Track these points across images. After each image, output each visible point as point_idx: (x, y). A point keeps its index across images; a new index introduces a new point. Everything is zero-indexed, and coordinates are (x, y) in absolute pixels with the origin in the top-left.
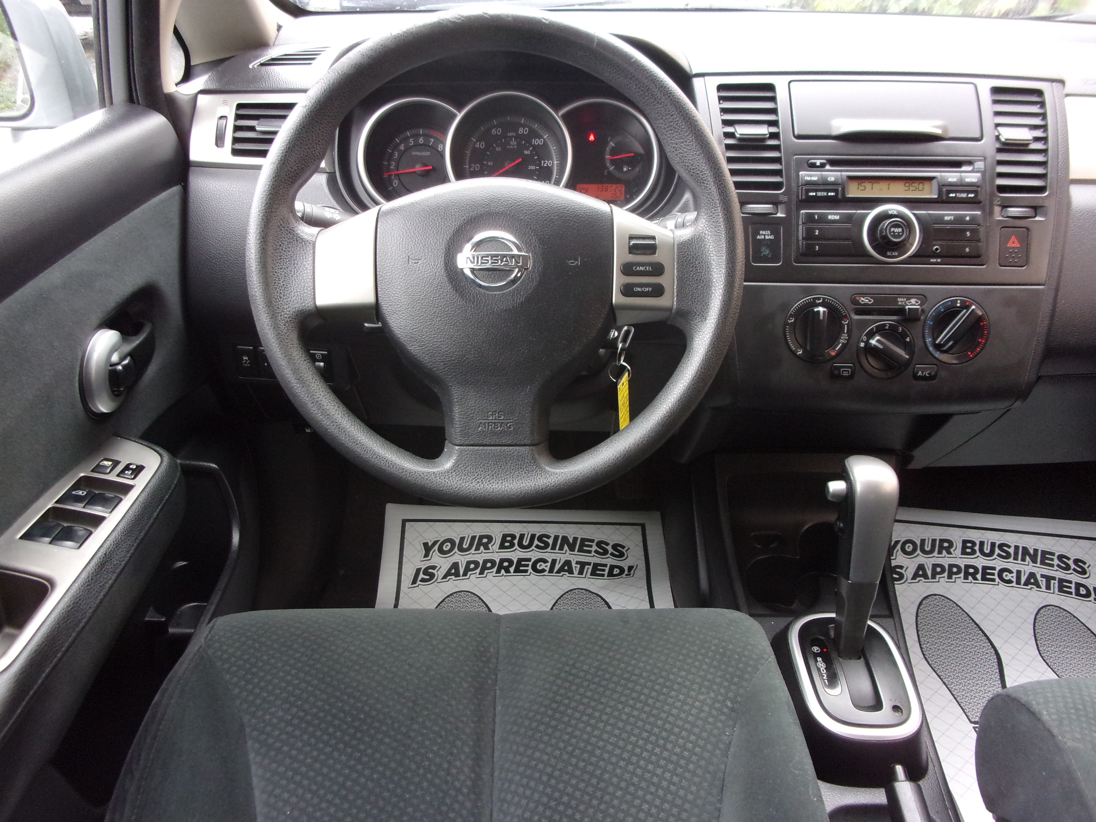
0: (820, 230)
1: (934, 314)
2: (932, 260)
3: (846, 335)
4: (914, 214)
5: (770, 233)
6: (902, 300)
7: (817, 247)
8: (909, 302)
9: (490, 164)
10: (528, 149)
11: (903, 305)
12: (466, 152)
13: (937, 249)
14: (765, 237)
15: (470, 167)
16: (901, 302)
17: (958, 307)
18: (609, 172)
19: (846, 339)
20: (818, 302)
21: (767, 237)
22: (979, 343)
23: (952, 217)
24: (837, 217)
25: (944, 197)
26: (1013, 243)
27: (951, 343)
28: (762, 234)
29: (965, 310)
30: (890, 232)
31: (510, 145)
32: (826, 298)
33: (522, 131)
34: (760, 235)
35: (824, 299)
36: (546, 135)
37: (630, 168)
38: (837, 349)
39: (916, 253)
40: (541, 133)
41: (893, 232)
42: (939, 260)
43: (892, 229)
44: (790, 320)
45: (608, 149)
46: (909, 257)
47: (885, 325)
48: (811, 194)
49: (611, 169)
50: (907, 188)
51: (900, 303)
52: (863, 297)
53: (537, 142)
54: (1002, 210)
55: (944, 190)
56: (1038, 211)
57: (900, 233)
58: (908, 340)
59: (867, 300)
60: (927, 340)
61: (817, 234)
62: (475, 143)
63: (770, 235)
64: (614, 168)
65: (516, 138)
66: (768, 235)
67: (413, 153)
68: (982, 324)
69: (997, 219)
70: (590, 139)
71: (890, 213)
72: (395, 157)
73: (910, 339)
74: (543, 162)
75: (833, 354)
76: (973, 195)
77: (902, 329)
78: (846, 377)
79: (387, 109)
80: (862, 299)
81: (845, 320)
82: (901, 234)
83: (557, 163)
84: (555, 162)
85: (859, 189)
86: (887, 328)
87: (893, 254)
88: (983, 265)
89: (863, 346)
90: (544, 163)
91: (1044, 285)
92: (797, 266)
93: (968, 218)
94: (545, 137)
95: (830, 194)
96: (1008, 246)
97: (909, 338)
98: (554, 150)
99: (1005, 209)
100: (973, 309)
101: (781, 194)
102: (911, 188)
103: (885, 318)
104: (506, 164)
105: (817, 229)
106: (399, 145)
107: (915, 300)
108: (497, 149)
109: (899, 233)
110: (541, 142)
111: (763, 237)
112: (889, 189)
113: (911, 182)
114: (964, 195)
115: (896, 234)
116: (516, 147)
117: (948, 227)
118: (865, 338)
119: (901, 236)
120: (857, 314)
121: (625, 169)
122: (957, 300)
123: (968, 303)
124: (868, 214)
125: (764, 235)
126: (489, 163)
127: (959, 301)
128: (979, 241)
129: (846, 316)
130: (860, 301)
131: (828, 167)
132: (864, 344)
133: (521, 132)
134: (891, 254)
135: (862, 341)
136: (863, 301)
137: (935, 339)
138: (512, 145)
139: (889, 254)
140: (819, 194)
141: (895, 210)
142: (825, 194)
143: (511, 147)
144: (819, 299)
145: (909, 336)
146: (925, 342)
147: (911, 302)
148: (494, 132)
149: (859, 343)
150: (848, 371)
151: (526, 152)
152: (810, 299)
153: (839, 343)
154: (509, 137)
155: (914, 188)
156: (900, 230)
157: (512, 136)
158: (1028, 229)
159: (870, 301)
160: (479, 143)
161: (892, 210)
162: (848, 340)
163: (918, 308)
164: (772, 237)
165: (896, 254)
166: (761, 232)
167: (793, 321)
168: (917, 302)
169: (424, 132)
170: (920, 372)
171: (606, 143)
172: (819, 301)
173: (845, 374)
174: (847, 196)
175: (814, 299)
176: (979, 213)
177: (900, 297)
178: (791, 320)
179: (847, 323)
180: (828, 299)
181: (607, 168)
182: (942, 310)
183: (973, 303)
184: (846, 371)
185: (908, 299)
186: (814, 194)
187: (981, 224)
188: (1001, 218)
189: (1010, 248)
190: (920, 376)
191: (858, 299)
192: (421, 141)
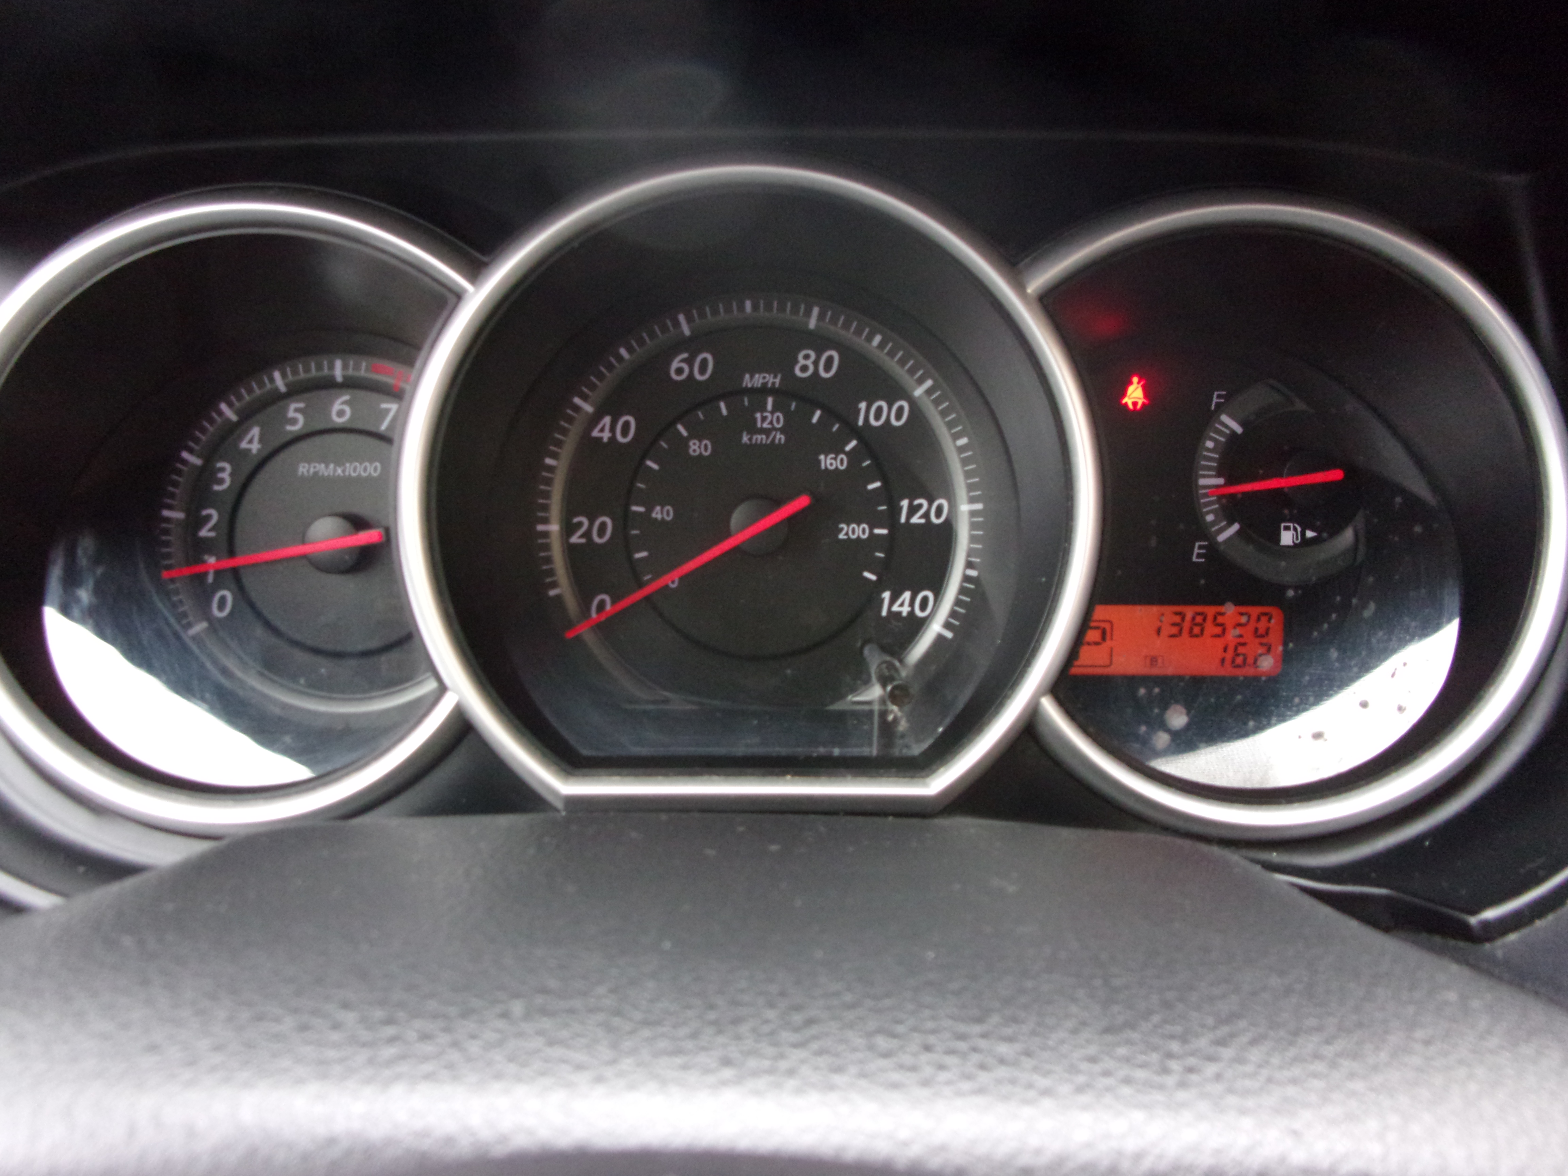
9: (661, 513)
10: (837, 449)
12: (549, 461)
15: (569, 529)
18: (1213, 551)
31: (753, 429)
33: (809, 363)
36: (920, 381)
37: (1310, 534)
40: (901, 373)
45: (1210, 444)
49: (1221, 538)
53: (878, 417)
62: (595, 419)
64: (1238, 533)
65: (782, 395)
67: (304, 469)
70: (1128, 401)
72: (217, 488)
74: (905, 503)
79: (82, 261)
83: (973, 513)
84: (965, 508)
90: (913, 510)
94: (918, 392)
98: (961, 450)
104: (737, 517)
106: (233, 431)
108: (696, 448)
110: (899, 416)
116: (780, 438)
121: (1287, 538)
126: (657, 513)
133: (804, 368)
138: (763, 431)
143: (759, 438)
148: (679, 371)
151: (829, 462)
154: (752, 391)
157: (764, 391)
160: (607, 420)
169: (350, 372)
171: (1208, 418)
181: (1203, 532)
192: (341, 413)
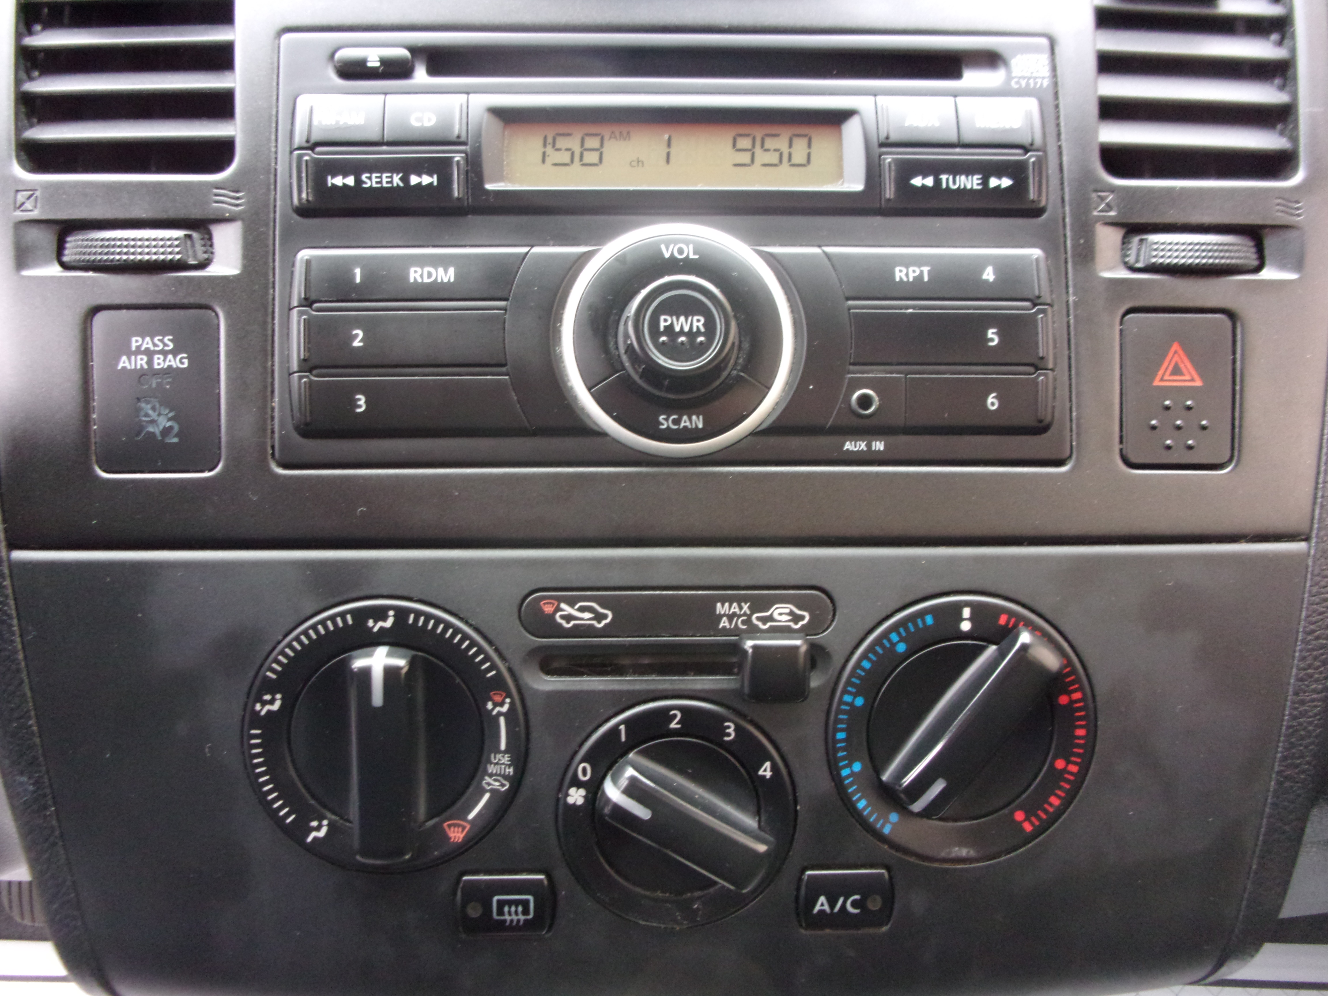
0: (369, 326)
1: (866, 664)
2: (849, 446)
3: (506, 759)
4: (772, 261)
5: (171, 346)
6: (735, 608)
7: (362, 400)
8: (764, 620)
11: (736, 632)
13: (865, 401)
14: (150, 362)
16: (731, 617)
17: (966, 636)
19: (505, 777)
20: (375, 626)
21: (159, 363)
22: (1056, 776)
23: (926, 269)
24: (446, 275)
25: (889, 192)
26: (1177, 371)
27: (938, 787)
28: (138, 351)
29: (992, 649)
30: (655, 332)
32: (409, 611)
34: (129, 354)
35: (401, 613)
38: (471, 816)
39: (779, 419)
41: (669, 329)
42: (879, 446)
43: (664, 321)
44: (264, 703)
46: (756, 433)
47: (664, 715)
48: (338, 181)
50: (745, 158)
51: (724, 623)
52: (571, 602)
54: (1125, 241)
55: (888, 159)
56: (1270, 243)
57: (699, 332)
58: (768, 774)
59: (587, 615)
60: (845, 772)
61: (357, 343)
63: (175, 353)
66: (164, 353)
68: (1063, 700)
69: (1107, 275)
71: (667, 255)
73: (774, 768)
75: (457, 835)
76: (1006, 182)
77: (738, 729)
78: (515, 927)
80: (567, 609)
81: (498, 699)
82: (701, 339)
85: (549, 161)
86: (673, 725)
87: (685, 422)
88: (1059, 463)
89: (580, 801)
91: (1307, 539)
92: (285, 477)
93: (989, 275)
95: (414, 180)
96: (1157, 383)
97: (768, 764)
99: (1136, 240)
100: (1024, 647)
101: (218, 186)
102: (762, 157)
103: (667, 686)
105: (358, 323)
107: (787, 608)
109: (691, 335)
111: (141, 362)
112: (668, 160)
113: (758, 132)
114: (972, 182)
115: (682, 339)
117: (910, 308)
118: (584, 771)
119: (703, 348)
120: (548, 669)
122: (958, 607)
123: (1003, 620)
124: (581, 261)
125: (150, 354)
127: (966, 612)
128: (1038, 365)
129: (498, 684)
130: (558, 619)
131: (421, 75)
132: (582, 792)
134: (677, 422)
135: (578, 784)
136: (568, 618)
137: (877, 767)
139: (665, 422)
140: (371, 181)
141: (687, 243)
142: (397, 180)
144: (380, 613)
145: (770, 758)
146: (838, 781)
147: (771, 618)
149: (561, 789)
150: (525, 904)
152: (343, 615)
153: (482, 792)
155: (773, 158)
156: (698, 322)
158: (1231, 315)
159: (599, 617)
161: (676, 242)
162: (517, 782)
163: (796, 648)
164: (180, 362)
165: (698, 422)
166: (135, 342)
167: (276, 706)
168: (796, 618)
170: (822, 899)
172: (380, 624)
173: (513, 916)
174: (489, 187)
175: (361, 615)
176: (1036, 253)
177: (723, 600)
178: (272, 702)
179: (505, 709)
180: (418, 614)
182: (901, 648)
183: (1020, 618)
184: (517, 903)
185: (760, 605)
186: (350, 181)
187: (1047, 298)
188: (1124, 274)
189: (1166, 392)
190: (822, 912)
191: (548, 609)
